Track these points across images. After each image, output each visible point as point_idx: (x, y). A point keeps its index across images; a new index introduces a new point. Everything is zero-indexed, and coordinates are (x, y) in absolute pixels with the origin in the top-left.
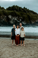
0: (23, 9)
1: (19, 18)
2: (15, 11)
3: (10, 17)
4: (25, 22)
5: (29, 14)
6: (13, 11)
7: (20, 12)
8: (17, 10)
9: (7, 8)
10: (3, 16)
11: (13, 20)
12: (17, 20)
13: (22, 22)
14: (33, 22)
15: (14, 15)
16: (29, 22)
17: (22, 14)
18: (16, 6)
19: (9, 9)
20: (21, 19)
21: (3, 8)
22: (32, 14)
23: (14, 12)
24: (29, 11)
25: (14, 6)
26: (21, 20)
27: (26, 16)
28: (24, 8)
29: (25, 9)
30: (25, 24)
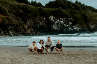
0: (73, 5)
1: (67, 19)
2: (60, 8)
3: (52, 18)
4: (78, 26)
5: (85, 12)
6: (57, 9)
7: (69, 10)
8: (63, 7)
9: (46, 4)
11: (58, 24)
12: (65, 23)
14: (92, 27)
15: (58, 15)
16: (86, 26)
19: (50, 5)
20: (71, 21)
21: (40, 4)
22: (90, 12)
23: (59, 10)
24: (84, 8)
26: (70, 23)
27: (79, 16)
28: (77, 2)
29: (77, 4)
30: (78, 29)
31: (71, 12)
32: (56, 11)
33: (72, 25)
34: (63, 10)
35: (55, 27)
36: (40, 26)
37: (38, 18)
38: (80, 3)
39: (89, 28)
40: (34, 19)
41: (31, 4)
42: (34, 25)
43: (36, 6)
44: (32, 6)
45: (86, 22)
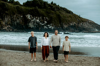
0: (49, 5)
1: (43, 18)
2: (37, 7)
3: (29, 16)
4: (53, 25)
5: (60, 12)
6: (34, 8)
7: (45, 10)
8: (40, 7)
9: (24, 3)
10: (17, 15)
11: (34, 22)
12: (40, 22)
14: (65, 26)
15: (35, 14)
16: (60, 25)
20: (46, 21)
21: (17, 3)
22: (64, 13)
23: (36, 9)
24: (59, 9)
27: (54, 16)
28: (52, 3)
29: (53, 5)
30: (53, 28)
31: (47, 12)
32: (32, 10)
33: (47, 24)
34: (39, 10)
35: (31, 25)
36: (17, 23)
37: (15, 16)
38: (55, 4)
39: (62, 27)
40: (11, 17)
41: (9, 2)
42: (11, 22)
43: (14, 4)
44: (10, 4)
45: (60, 22)
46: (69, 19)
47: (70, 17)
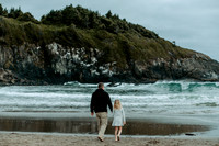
0: (102, 20)
2: (74, 26)
3: (55, 48)
4: (111, 67)
5: (127, 36)
6: (65, 28)
7: (92, 30)
8: (80, 24)
9: (43, 17)
10: (26, 46)
11: (67, 61)
12: (82, 60)
13: (101, 68)
14: (141, 69)
15: (68, 41)
16: (127, 66)
17: (101, 39)
18: (78, 8)
19: (52, 18)
20: (95, 56)
21: (28, 17)
22: (137, 37)
23: (70, 31)
24: (125, 28)
25: (69, 10)
26: (94, 60)
27: (113, 45)
28: (109, 15)
29: (110, 20)
30: (111, 73)
31: (97, 37)
32: (63, 33)
33: (97, 65)
34: (79, 31)
35: (60, 68)
37: (22, 47)
38: (116, 17)
39: (133, 71)
41: (10, 16)
42: (14, 62)
43: (20, 20)
44: (10, 20)
45: (128, 59)
46: (150, 51)
47: (152, 46)
